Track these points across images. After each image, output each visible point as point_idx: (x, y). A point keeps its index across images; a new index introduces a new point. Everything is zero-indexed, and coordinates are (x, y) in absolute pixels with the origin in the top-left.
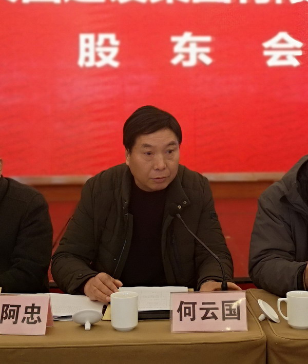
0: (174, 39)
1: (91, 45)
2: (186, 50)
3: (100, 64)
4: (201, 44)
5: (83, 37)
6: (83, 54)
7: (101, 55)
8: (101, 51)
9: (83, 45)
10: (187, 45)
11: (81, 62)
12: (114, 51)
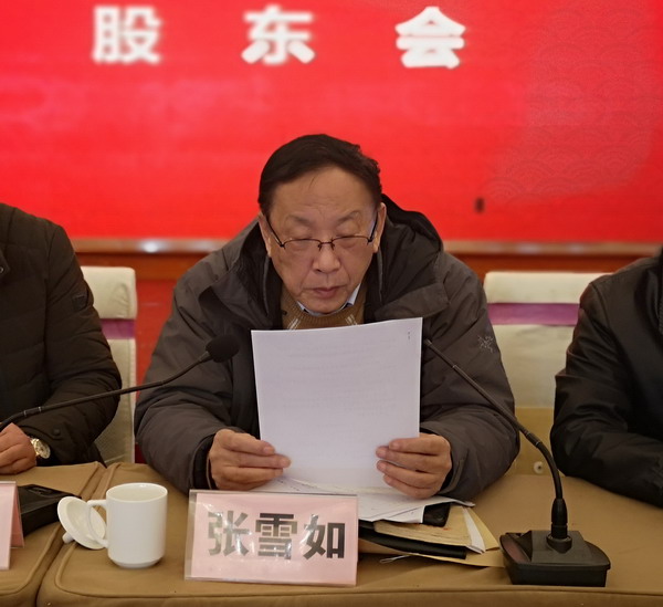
0: (250, 17)
1: (114, 26)
2: (271, 36)
3: (128, 58)
4: (295, 27)
5: (101, 12)
6: (100, 42)
7: (131, 43)
8: (131, 35)
9: (100, 26)
10: (272, 27)
11: (98, 55)
12: (152, 37)
